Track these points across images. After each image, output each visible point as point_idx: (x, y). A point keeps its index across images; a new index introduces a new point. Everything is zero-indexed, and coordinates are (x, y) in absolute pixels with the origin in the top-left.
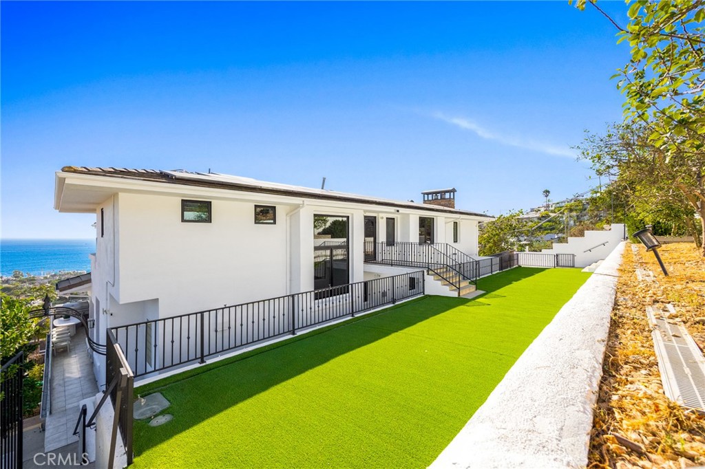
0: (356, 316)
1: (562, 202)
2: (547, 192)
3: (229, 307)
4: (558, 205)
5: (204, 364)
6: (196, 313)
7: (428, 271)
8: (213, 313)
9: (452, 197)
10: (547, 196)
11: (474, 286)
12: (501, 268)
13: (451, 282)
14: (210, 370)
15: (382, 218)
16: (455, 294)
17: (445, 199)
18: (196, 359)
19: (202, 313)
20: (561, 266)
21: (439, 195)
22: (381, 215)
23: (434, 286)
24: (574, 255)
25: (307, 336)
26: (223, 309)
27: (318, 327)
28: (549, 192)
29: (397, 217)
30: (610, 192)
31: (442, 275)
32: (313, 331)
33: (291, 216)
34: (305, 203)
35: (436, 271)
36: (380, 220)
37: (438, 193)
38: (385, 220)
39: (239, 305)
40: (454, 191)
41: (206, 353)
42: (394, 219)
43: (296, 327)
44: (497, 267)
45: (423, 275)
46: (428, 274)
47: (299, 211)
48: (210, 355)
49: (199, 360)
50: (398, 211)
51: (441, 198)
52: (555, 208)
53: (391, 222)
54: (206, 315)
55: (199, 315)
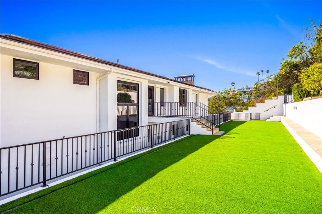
0: (154, 147)
1: (240, 89)
2: (233, 84)
3: (67, 139)
4: (239, 91)
5: (47, 187)
6: (39, 143)
7: (192, 119)
8: (54, 143)
9: (192, 80)
10: (233, 86)
11: (218, 129)
12: (224, 121)
13: (207, 126)
14: (54, 191)
15: (158, 87)
16: (210, 133)
17: (188, 81)
18: (39, 183)
19: (44, 143)
20: (253, 120)
21: (185, 79)
22: (157, 85)
23: (197, 129)
24: (259, 114)
25: (125, 161)
26: (62, 140)
27: (131, 156)
28: (234, 83)
29: (166, 88)
30: (276, 79)
31: (201, 122)
32: (129, 158)
33: (100, 80)
34: (113, 70)
35: (197, 119)
36: (156, 88)
37: (184, 77)
38: (159, 89)
39: (75, 137)
40: (193, 76)
41: (48, 177)
42: (164, 89)
43: (117, 155)
44: (222, 120)
45: (189, 122)
46: (192, 121)
47: (107, 76)
48: (51, 179)
49: (42, 184)
50: (169, 83)
51: (186, 81)
52: (237, 93)
53: (162, 90)
54: (48, 145)
55: (42, 145)
